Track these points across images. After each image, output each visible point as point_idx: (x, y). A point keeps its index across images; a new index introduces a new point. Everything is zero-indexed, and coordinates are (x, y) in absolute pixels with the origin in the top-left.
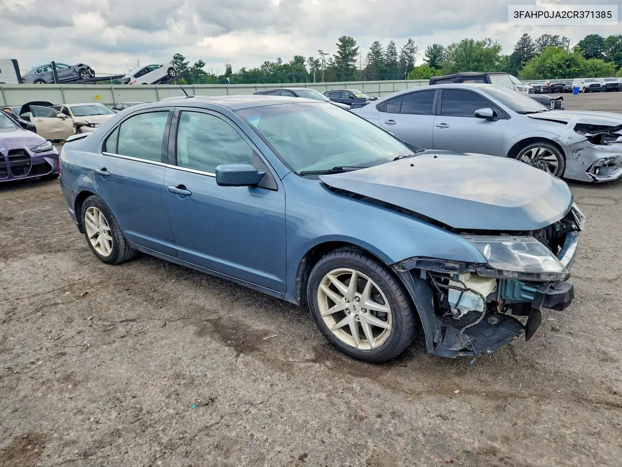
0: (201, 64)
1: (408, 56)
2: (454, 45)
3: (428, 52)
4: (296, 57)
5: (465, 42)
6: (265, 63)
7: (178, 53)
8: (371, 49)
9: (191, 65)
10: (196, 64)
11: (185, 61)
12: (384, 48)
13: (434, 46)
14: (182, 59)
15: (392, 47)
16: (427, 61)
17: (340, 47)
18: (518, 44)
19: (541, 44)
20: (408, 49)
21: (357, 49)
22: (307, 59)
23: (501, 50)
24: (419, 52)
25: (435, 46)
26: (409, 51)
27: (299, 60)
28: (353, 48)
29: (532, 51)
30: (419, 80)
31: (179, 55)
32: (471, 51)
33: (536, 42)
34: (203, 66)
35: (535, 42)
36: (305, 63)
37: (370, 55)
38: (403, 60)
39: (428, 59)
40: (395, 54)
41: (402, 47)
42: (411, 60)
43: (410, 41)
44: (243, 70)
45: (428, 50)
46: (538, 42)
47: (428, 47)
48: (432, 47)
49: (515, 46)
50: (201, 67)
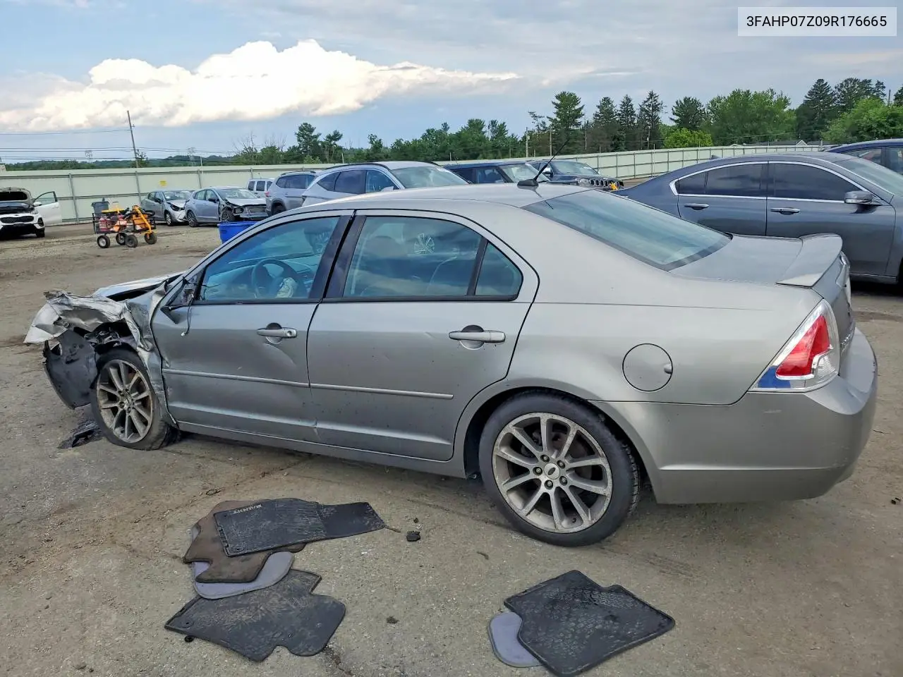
0: (336, 136)
1: (649, 116)
2: (719, 99)
3: (676, 108)
4: (471, 122)
5: (736, 94)
6: (428, 131)
7: (305, 122)
8: (599, 107)
9: (322, 139)
10: (329, 137)
11: (314, 134)
12: (617, 106)
13: (685, 100)
14: (312, 130)
15: (627, 103)
16: (676, 121)
17: (557, 106)
18: (811, 93)
19: (844, 92)
20: (649, 106)
21: (581, 109)
22: (487, 123)
23: (789, 104)
24: (664, 110)
25: (687, 100)
26: (651, 109)
27: (476, 125)
28: (577, 107)
29: (831, 103)
30: (681, 149)
31: (307, 124)
32: (746, 106)
33: (837, 90)
34: (339, 139)
35: (834, 89)
36: (483, 130)
37: (598, 115)
38: (642, 121)
39: (676, 118)
40: (632, 113)
41: (641, 104)
42: (655, 120)
43: (651, 95)
44: (398, 143)
45: (676, 105)
46: (839, 90)
47: (677, 102)
48: (683, 102)
49: (806, 97)
50: (336, 140)
